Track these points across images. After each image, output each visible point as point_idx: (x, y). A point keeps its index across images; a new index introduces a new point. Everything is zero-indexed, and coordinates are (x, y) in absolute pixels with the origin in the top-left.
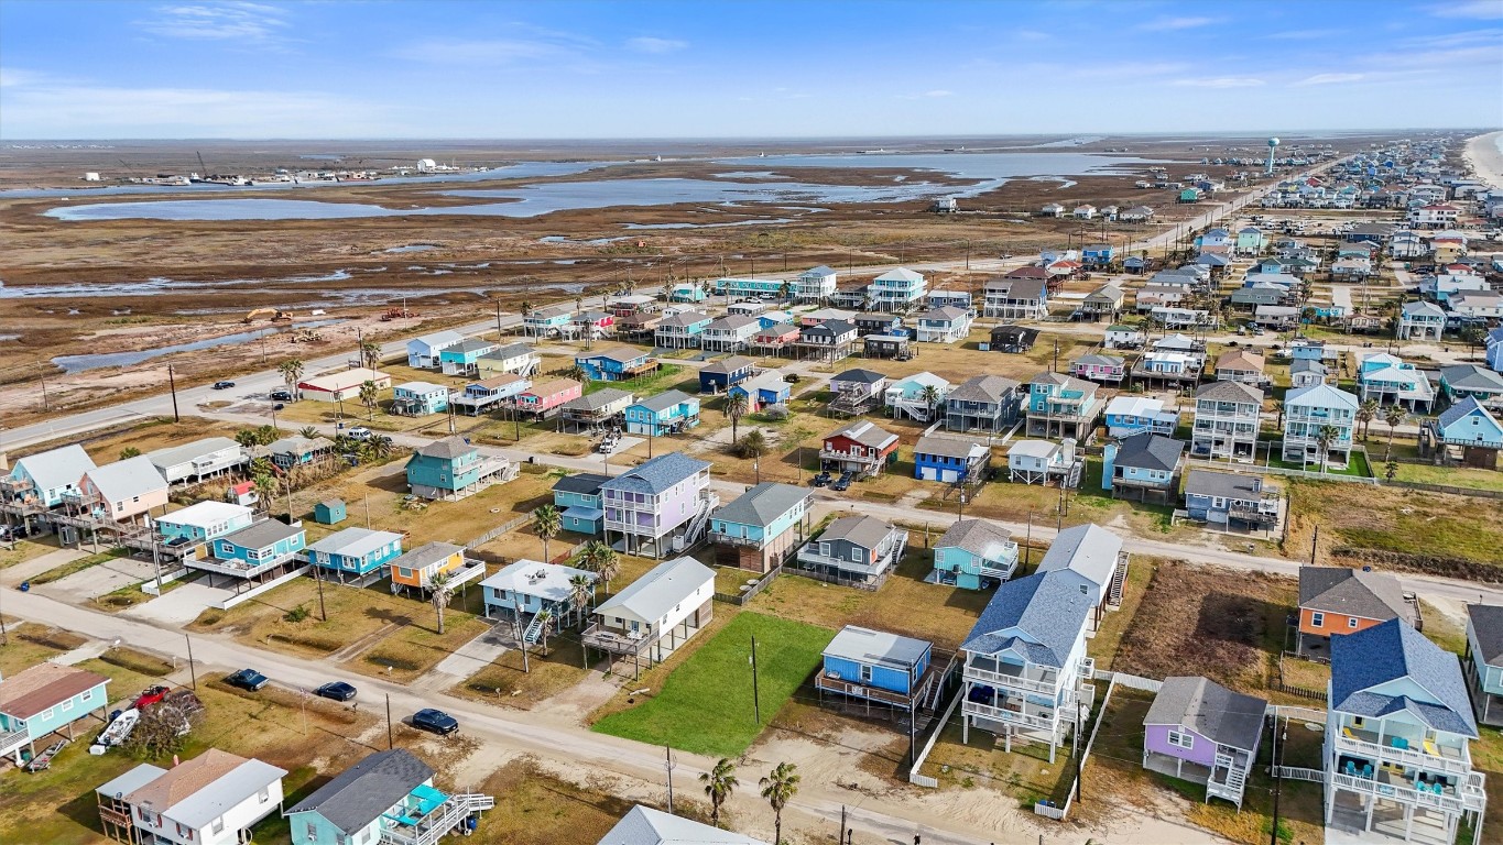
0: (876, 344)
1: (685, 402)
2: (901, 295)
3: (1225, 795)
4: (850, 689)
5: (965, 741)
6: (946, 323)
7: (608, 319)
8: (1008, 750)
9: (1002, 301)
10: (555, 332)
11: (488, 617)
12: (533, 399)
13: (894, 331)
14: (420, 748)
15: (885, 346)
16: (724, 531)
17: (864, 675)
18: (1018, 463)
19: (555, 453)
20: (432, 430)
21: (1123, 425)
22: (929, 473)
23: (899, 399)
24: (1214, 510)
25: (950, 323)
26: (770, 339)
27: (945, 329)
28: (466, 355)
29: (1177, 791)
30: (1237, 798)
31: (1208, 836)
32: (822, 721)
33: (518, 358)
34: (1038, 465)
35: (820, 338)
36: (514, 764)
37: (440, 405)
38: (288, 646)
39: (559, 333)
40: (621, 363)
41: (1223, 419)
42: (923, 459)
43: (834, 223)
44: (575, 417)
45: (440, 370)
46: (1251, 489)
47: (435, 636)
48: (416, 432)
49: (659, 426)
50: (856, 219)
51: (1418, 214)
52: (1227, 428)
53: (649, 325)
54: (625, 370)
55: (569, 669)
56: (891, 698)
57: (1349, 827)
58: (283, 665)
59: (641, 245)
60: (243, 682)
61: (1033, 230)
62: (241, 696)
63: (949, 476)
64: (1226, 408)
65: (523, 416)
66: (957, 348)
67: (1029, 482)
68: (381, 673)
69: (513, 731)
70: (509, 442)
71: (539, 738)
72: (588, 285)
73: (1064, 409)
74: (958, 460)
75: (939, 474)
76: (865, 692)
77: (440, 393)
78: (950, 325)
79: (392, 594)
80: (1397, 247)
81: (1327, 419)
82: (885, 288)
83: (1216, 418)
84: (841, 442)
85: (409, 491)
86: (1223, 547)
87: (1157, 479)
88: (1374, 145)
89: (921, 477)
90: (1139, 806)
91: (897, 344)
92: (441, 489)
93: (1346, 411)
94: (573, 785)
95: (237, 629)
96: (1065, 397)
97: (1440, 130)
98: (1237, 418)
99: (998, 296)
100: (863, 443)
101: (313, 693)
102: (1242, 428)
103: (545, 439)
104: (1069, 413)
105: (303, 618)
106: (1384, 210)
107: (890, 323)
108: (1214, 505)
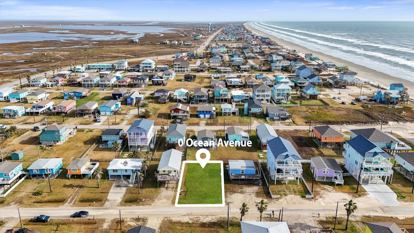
0: (156, 82)
1: (117, 103)
2: (150, 67)
3: (340, 183)
4: (241, 177)
5: (275, 184)
6: (171, 75)
7: (62, 79)
8: (287, 184)
9: (179, 68)
10: (42, 85)
11: (110, 179)
12: (63, 107)
13: (156, 77)
14: (128, 224)
15: (159, 82)
16: (170, 140)
17: (242, 172)
18: (225, 110)
19: (80, 124)
20: (26, 122)
21: (237, 98)
22: (202, 116)
23: (178, 97)
24: (276, 116)
25: (172, 74)
26: (123, 82)
27: (171, 76)
28: (20, 95)
29: (327, 185)
30: (342, 183)
31: (343, 193)
32: (237, 187)
33: (42, 94)
34: (230, 110)
35: (140, 81)
36: (163, 221)
37: (23, 113)
38: (43, 204)
39: (43, 85)
40: (81, 93)
41: (263, 94)
42: (200, 112)
43: (104, 46)
44: (82, 112)
45: (9, 101)
46: (283, 110)
47: (97, 189)
48: (20, 123)
49: (112, 112)
50: (111, 45)
51: (252, 42)
52: (264, 96)
53: (78, 80)
54: (83, 95)
55: (153, 189)
56: (253, 177)
57: (365, 184)
58: (49, 211)
59: (46, 54)
60: (40, 220)
61: (164, 48)
62: (42, 225)
63: (208, 116)
64: (263, 91)
65: (58, 114)
66: (175, 81)
67: (227, 115)
68: (89, 205)
69: (153, 212)
70: (61, 123)
71: (163, 212)
72: (37, 69)
73: (223, 95)
74: (210, 111)
75: (205, 116)
76: (245, 177)
77: (22, 109)
78: (172, 75)
79: (68, 178)
80: (254, 50)
81: (285, 92)
82: (145, 65)
83: (261, 94)
84: (177, 110)
85: (41, 143)
86: (283, 125)
87: (260, 110)
88: (226, 25)
89: (200, 117)
90: (324, 190)
91: (162, 81)
92: (54, 141)
93: (288, 89)
94: (187, 223)
95: (16, 203)
96: (224, 92)
97: (237, 22)
98: (266, 93)
99: (178, 66)
100: (183, 110)
101: (70, 217)
102: (267, 96)
103: (73, 120)
104: (225, 96)
105: (42, 193)
106: (241, 41)
107: (155, 75)
108: (276, 115)
